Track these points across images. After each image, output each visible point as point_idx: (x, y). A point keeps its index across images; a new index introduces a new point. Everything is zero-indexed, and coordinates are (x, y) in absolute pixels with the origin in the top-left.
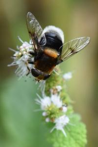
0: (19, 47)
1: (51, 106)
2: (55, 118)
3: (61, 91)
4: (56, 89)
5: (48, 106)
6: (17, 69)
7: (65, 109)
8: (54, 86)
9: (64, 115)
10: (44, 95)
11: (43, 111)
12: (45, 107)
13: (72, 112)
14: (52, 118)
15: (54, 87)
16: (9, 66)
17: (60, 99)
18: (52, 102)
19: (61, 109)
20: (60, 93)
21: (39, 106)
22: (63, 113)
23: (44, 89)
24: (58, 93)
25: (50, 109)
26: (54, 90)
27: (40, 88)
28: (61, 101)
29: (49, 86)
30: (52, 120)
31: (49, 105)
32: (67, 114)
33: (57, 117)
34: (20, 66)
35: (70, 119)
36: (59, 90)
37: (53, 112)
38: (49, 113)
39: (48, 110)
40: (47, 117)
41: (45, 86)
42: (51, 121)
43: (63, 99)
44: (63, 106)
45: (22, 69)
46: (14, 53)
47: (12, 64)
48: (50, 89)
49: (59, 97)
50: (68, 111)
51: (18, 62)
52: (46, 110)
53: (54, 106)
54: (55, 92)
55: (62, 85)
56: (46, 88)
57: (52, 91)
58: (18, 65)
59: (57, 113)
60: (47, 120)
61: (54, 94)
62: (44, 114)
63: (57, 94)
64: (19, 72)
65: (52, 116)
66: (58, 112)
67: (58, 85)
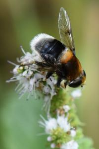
1: (57, 130)
2: (62, 143)
3: (69, 111)
4: (64, 110)
5: (53, 130)
6: (17, 85)
7: (73, 133)
8: (60, 105)
9: (73, 141)
10: (48, 116)
11: (48, 136)
12: (50, 130)
13: (81, 136)
14: (58, 144)
15: (61, 108)
16: (8, 81)
17: (68, 121)
18: (58, 125)
19: (68, 133)
20: (68, 114)
21: (43, 129)
22: (71, 137)
23: (49, 110)
24: (66, 114)
25: (56, 133)
26: (61, 111)
27: (44, 108)
28: (69, 124)
29: (55, 105)
30: (59, 146)
31: (55, 128)
32: (76, 139)
33: (64, 142)
34: (20, 82)
35: (79, 144)
36: (66, 111)
37: (59, 137)
38: (55, 137)
39: (54, 134)
40: (52, 142)
41: (50, 106)
42: (57, 147)
43: (71, 120)
44: (71, 129)
45: (23, 85)
46: (14, 67)
47: (12, 80)
48: (56, 109)
49: (66, 119)
50: (77, 135)
51: (18, 78)
52: (51, 134)
53: (60, 130)
54: (62, 113)
55: (70, 105)
56: (51, 108)
57: (58, 112)
58: (18, 81)
59: (65, 138)
60: (53, 146)
61: (60, 115)
62: (49, 139)
63: (64, 115)
64: (20, 89)
65: (58, 141)
66: (65, 136)
67: (66, 105)
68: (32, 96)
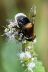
0: (8, 25)
1: (25, 58)
2: (27, 64)
3: (31, 49)
4: (28, 48)
5: (23, 57)
6: (6, 37)
8: (26, 46)
9: (32, 63)
10: (21, 51)
11: (21, 60)
13: (37, 60)
14: (26, 64)
15: (27, 47)
16: (2, 35)
17: (30, 53)
18: (26, 55)
19: (30, 59)
20: (30, 50)
21: (19, 57)
22: (32, 61)
24: (29, 50)
25: (25, 59)
26: (27, 49)
27: (19, 48)
28: (31, 55)
29: (24, 46)
30: (26, 65)
31: (24, 57)
32: (34, 62)
33: (28, 63)
34: (8, 36)
35: (35, 64)
36: (29, 49)
37: (26, 61)
38: (24, 61)
39: (24, 60)
40: (23, 63)
42: (25, 66)
43: (32, 53)
44: (32, 57)
46: (5, 29)
47: (4, 35)
48: (24, 48)
49: (29, 53)
50: (34, 60)
51: (7, 34)
52: (22, 59)
54: (27, 50)
56: (22, 48)
57: (26, 49)
59: (29, 61)
60: (23, 65)
61: (27, 51)
62: (21, 62)
63: (28, 51)
64: (8, 39)
65: (26, 63)
66: (29, 60)
67: (29, 46)
68: (14, 42)
